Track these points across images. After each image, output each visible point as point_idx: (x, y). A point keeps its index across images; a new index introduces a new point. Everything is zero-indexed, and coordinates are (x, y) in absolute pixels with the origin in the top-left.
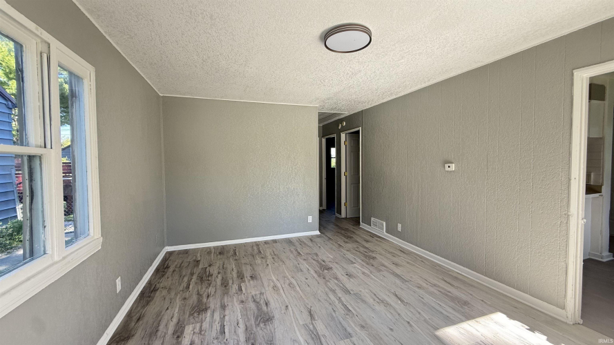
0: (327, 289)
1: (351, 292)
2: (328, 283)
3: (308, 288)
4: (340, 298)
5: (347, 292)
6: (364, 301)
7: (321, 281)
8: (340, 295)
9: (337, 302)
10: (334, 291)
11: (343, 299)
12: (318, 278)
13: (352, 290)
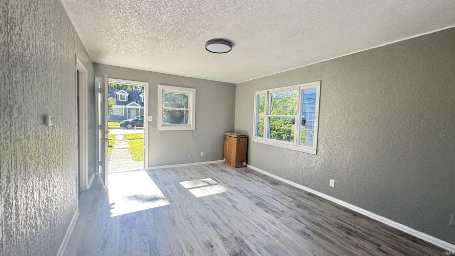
0: (230, 225)
1: (210, 224)
2: (231, 232)
3: (246, 225)
4: (219, 219)
5: (213, 225)
6: (202, 218)
7: (238, 234)
8: (219, 221)
9: (221, 216)
10: (225, 224)
11: (217, 218)
12: (243, 237)
13: (209, 226)
